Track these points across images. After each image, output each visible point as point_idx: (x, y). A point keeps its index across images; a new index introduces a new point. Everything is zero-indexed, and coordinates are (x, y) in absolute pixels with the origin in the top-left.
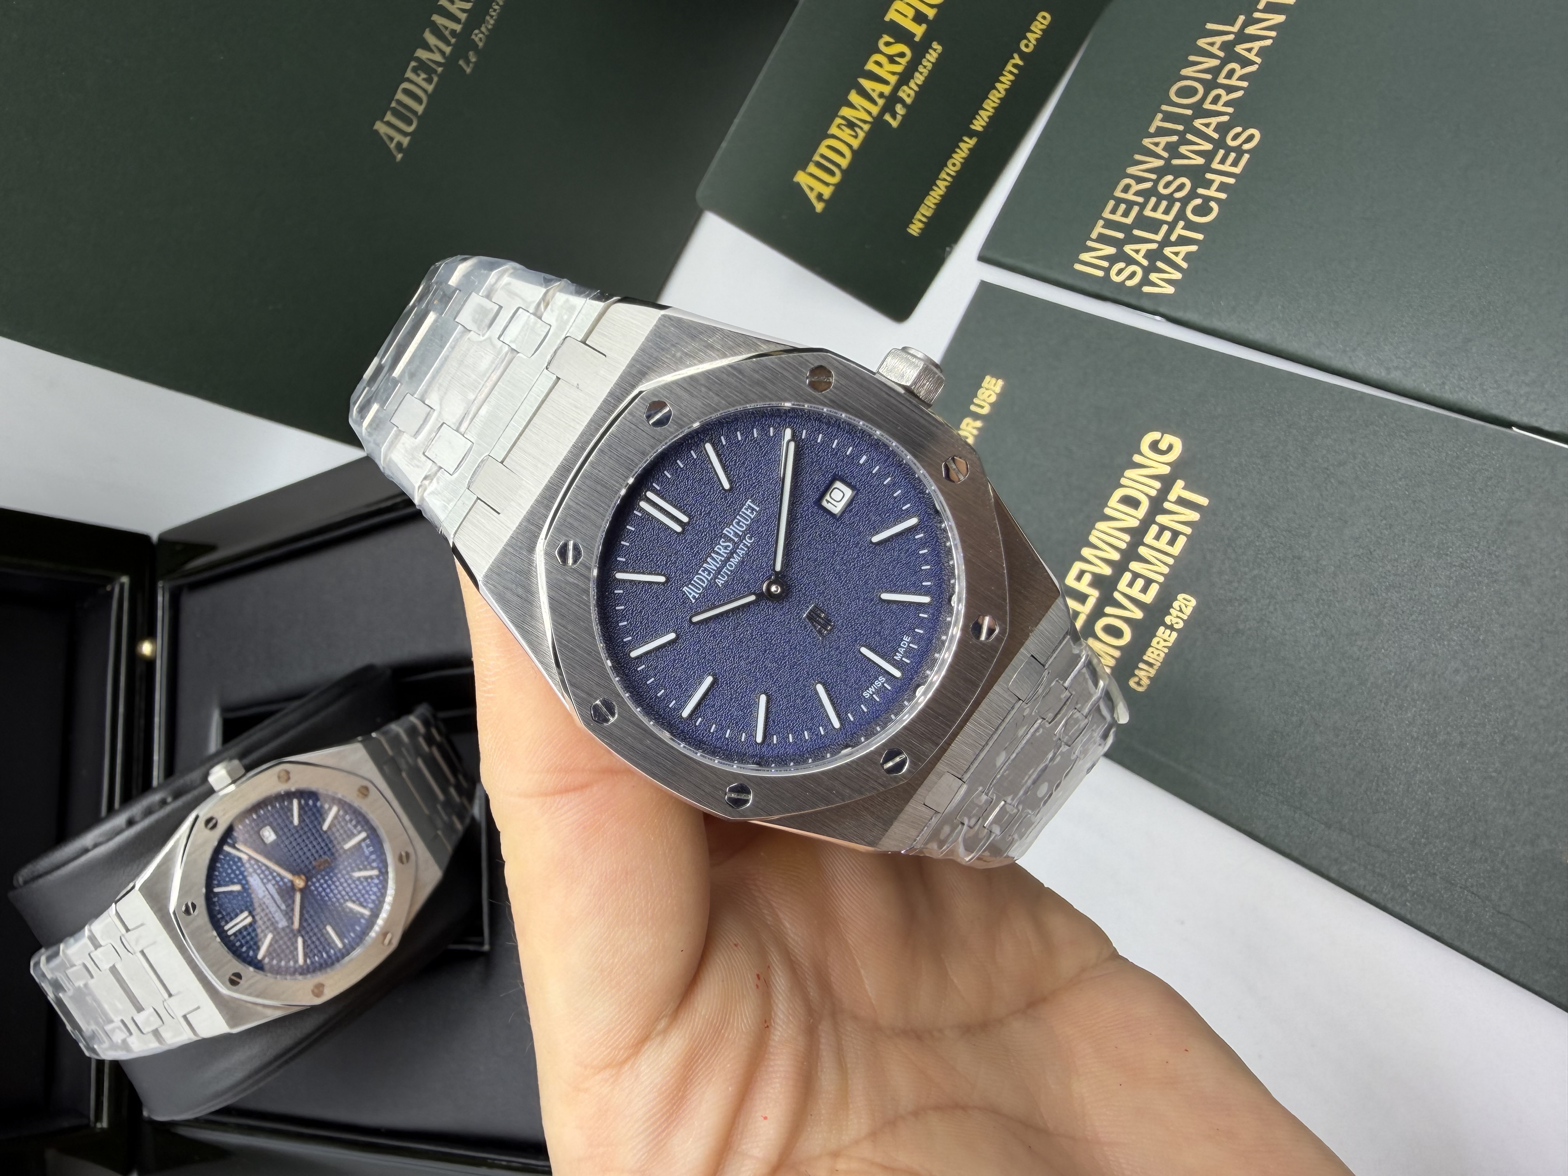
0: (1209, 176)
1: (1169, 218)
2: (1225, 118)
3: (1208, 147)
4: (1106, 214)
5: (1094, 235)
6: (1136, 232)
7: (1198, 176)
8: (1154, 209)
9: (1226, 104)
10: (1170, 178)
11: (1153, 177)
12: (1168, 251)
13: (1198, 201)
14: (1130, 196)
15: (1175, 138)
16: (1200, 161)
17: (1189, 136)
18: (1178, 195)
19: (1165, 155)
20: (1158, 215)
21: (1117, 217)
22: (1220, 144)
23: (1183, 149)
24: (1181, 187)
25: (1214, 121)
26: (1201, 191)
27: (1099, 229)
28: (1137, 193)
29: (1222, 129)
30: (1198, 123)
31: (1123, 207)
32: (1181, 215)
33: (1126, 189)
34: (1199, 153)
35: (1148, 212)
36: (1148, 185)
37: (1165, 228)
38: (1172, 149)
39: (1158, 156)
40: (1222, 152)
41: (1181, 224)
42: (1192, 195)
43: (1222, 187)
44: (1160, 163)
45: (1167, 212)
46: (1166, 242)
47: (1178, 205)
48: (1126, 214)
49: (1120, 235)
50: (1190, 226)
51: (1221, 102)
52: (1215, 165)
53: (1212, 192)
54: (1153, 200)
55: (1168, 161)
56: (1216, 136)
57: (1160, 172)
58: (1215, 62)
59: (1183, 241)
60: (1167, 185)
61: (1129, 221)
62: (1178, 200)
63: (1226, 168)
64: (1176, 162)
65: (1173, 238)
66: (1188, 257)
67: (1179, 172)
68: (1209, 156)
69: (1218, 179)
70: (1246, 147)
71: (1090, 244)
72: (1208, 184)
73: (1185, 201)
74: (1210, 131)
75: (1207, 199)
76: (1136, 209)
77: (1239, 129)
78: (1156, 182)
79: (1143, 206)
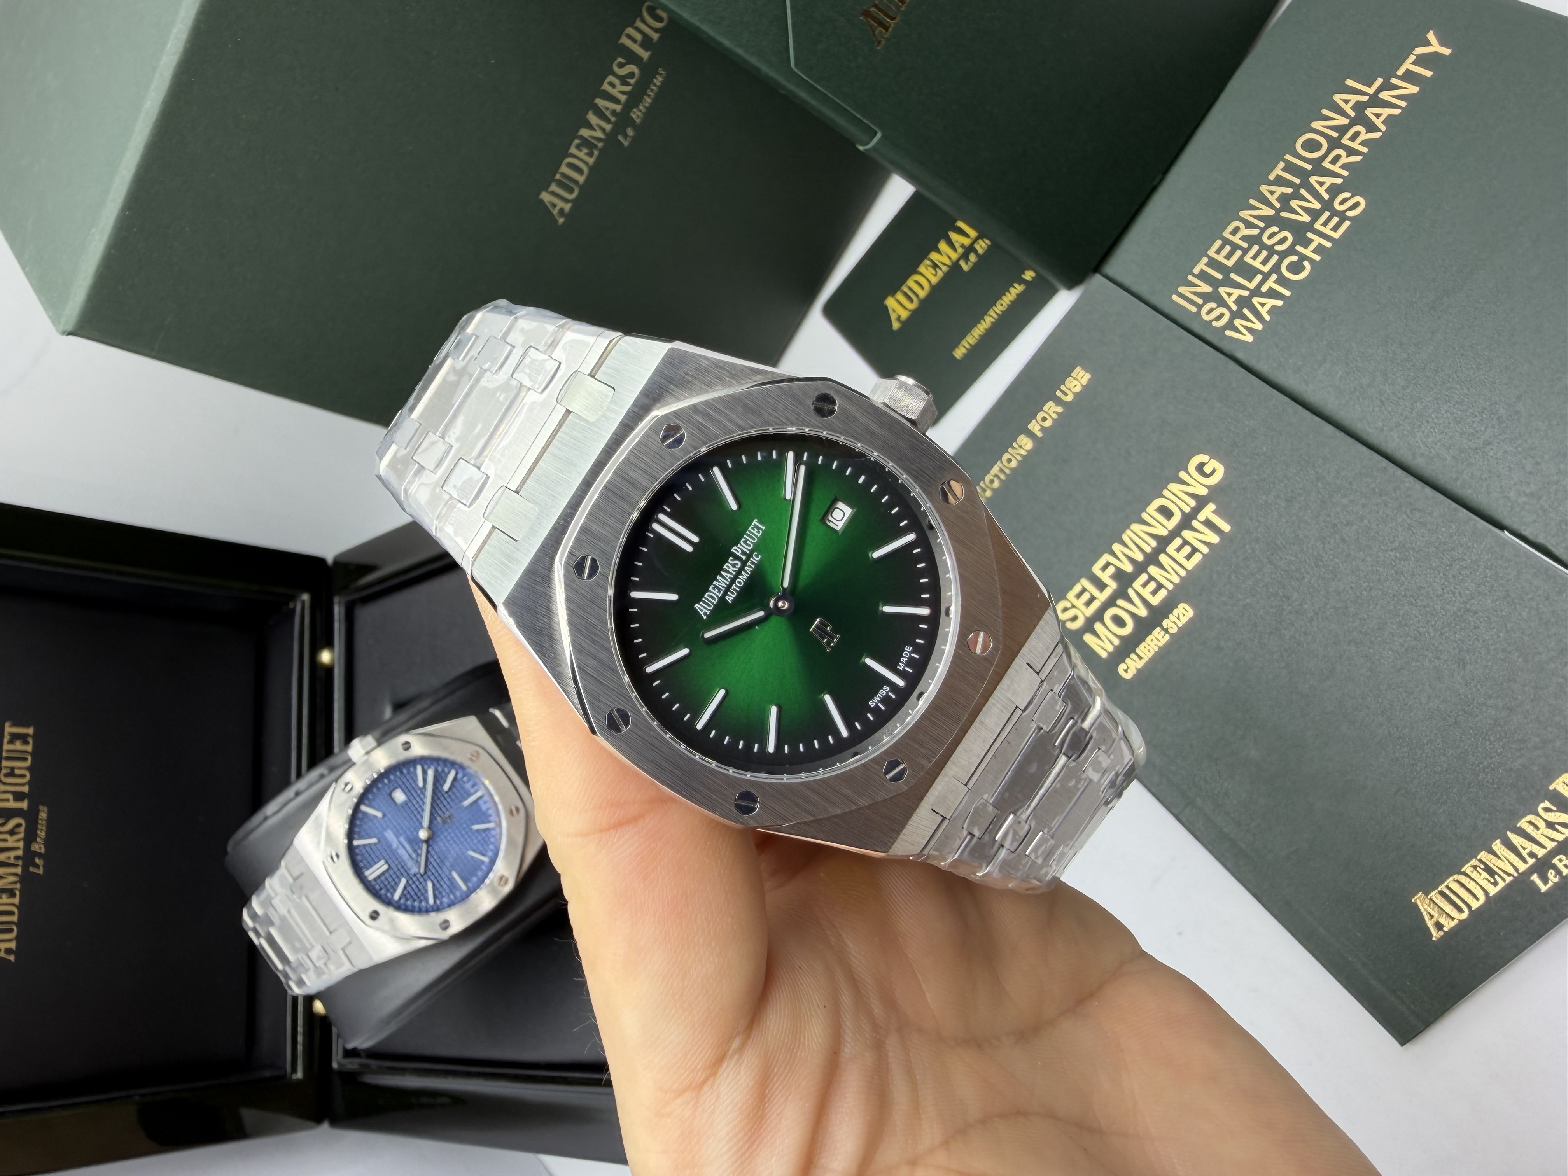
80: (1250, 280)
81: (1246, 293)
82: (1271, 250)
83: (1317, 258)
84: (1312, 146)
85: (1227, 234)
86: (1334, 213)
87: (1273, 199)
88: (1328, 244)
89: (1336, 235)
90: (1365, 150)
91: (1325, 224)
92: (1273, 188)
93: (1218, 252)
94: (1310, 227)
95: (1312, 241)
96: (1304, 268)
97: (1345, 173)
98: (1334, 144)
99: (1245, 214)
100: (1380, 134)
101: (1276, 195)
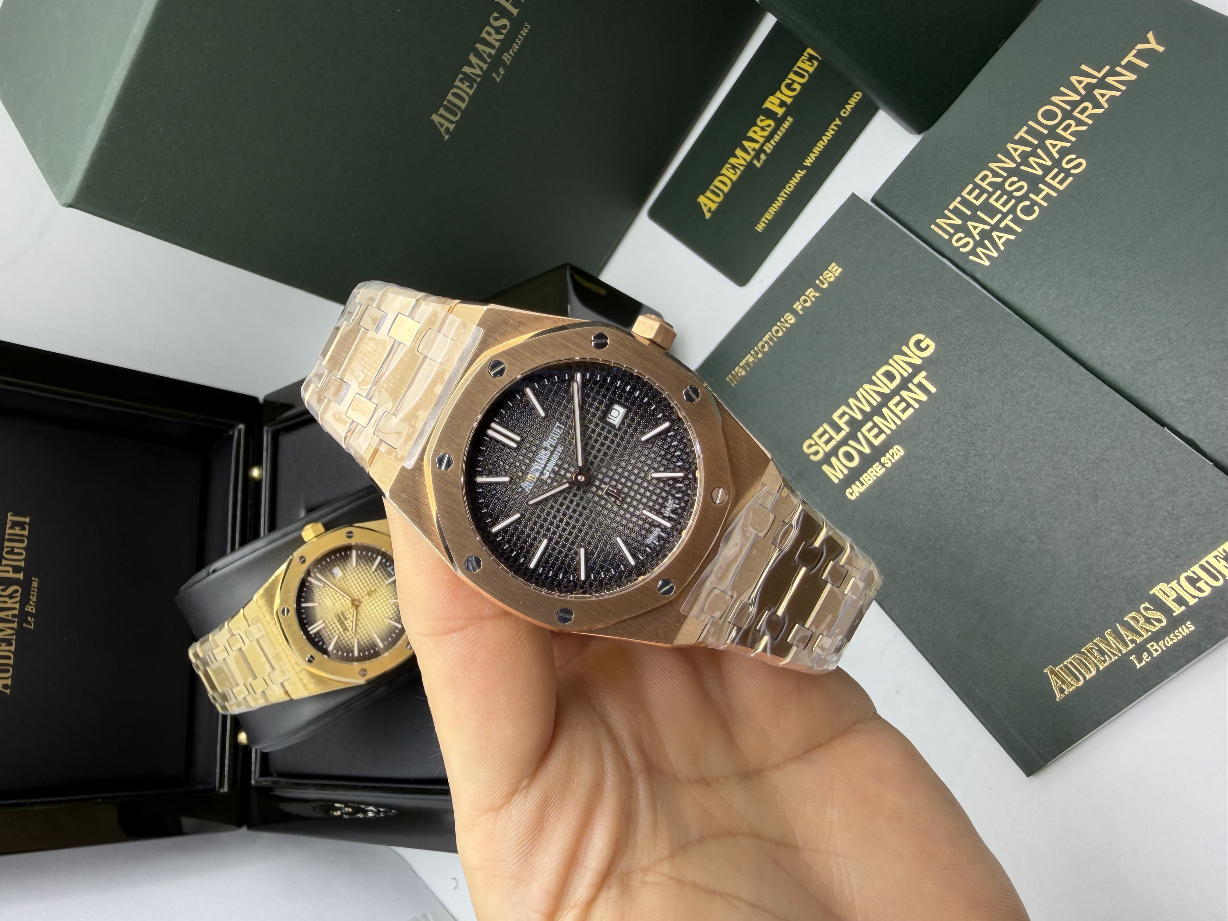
0: (1041, 186)
1: (1005, 210)
2: (1068, 145)
3: (1049, 163)
5: (951, 207)
6: (979, 213)
7: (1034, 182)
8: (997, 200)
9: (1072, 134)
10: (1015, 179)
11: (1005, 174)
12: (994, 234)
13: (1028, 203)
14: (984, 185)
15: (1029, 149)
16: (1040, 172)
17: (1039, 151)
18: (1016, 194)
19: (1019, 160)
20: (998, 205)
21: (971, 198)
22: (1057, 163)
23: (1032, 160)
24: (1020, 188)
25: (1060, 144)
26: (1032, 195)
27: (956, 203)
29: (1063, 152)
30: (1048, 142)
31: (977, 191)
32: (1013, 210)
33: (984, 179)
34: (1040, 165)
35: (992, 201)
36: (999, 180)
37: (999, 216)
38: (1025, 156)
39: (1013, 159)
40: (1056, 170)
41: (1011, 216)
42: (1025, 197)
43: (1047, 198)
44: (1012, 165)
45: (1004, 205)
46: (996, 227)
47: (1013, 201)
48: (977, 198)
49: (969, 213)
50: (1016, 220)
51: (1069, 132)
52: (1048, 179)
53: (1038, 199)
54: (999, 192)
55: (1019, 165)
56: (1057, 156)
57: (1011, 172)
58: (1076, 98)
59: (1008, 230)
61: (978, 203)
62: (1015, 198)
63: (1055, 183)
64: (1023, 168)
65: (1002, 225)
66: (1007, 243)
67: (1023, 176)
68: (1047, 170)
69: (1047, 190)
70: (1073, 171)
71: (946, 212)
72: (1038, 192)
74: (1054, 151)
75: (1034, 203)
76: (985, 196)
77: (1073, 156)
78: (1005, 179)
79: (990, 195)
83: (1045, 204)
84: (1049, 115)
86: (1062, 170)
87: (1016, 155)
88: (1055, 194)
89: (1061, 188)
90: (1090, 122)
91: (1053, 178)
92: (1016, 146)
93: (970, 193)
94: (1041, 179)
95: (1042, 190)
96: (1034, 211)
97: (1073, 139)
98: (1067, 115)
99: (993, 165)
100: (1103, 110)
101: (1018, 152)
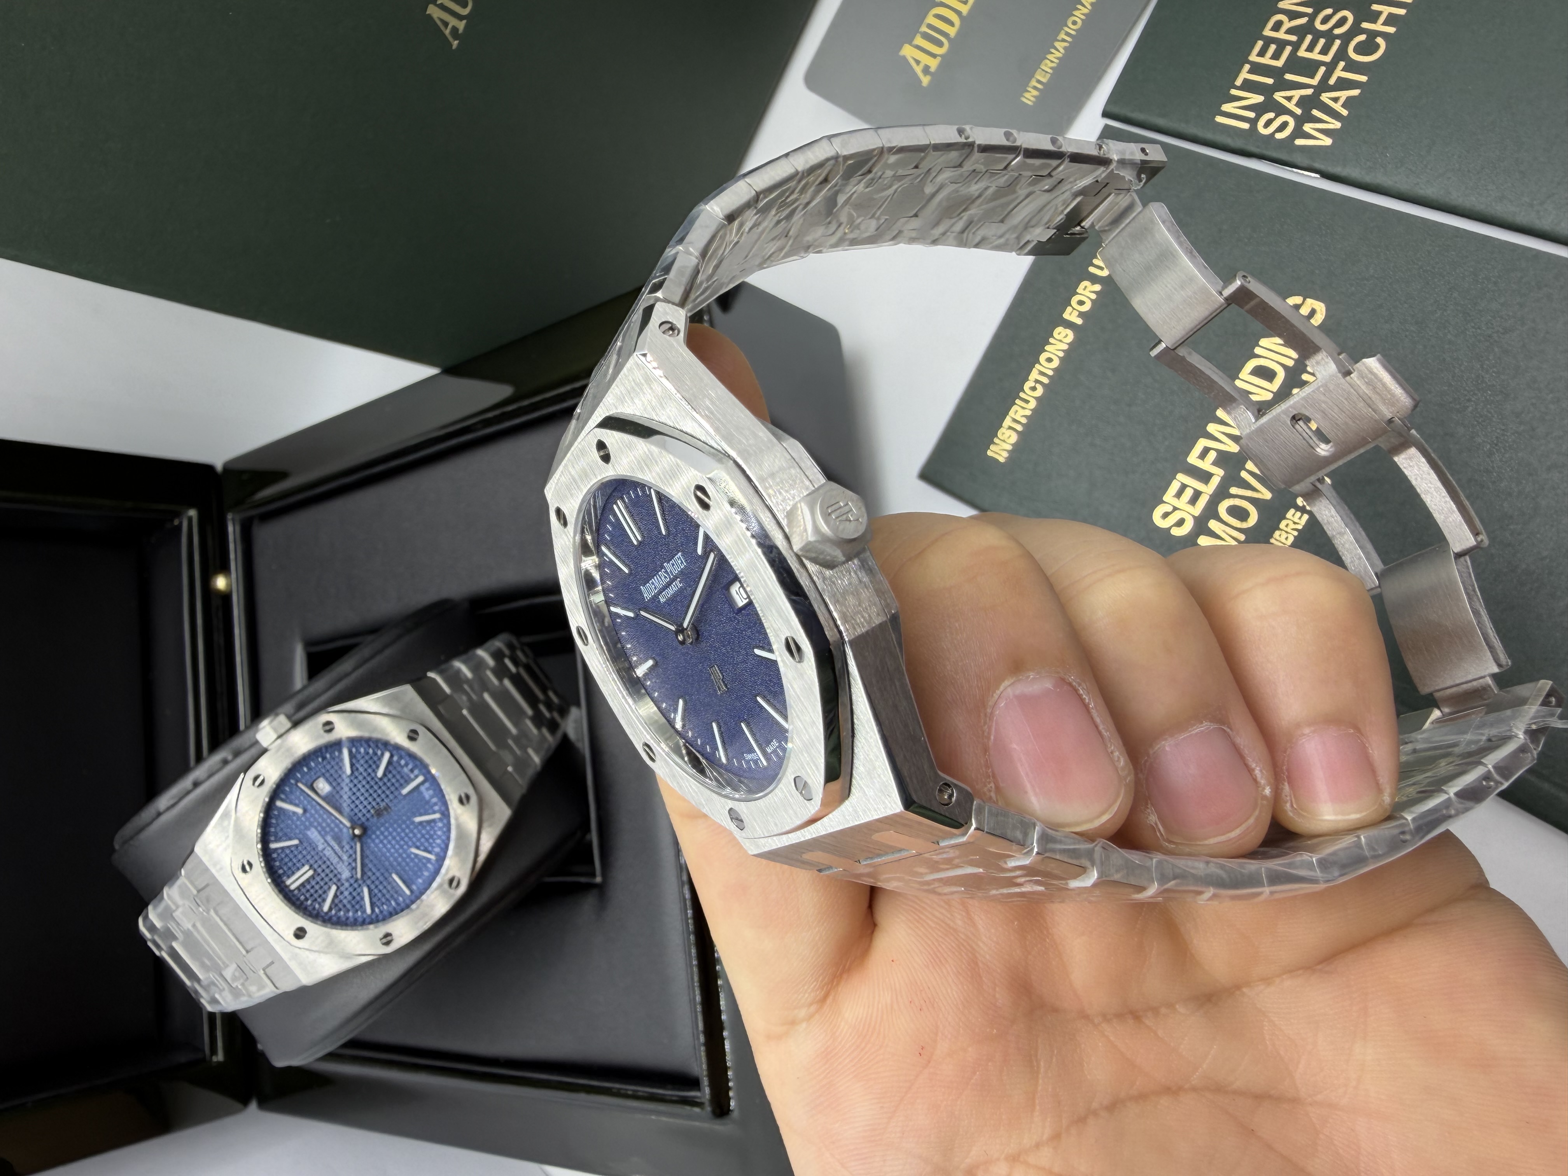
4: (1253, 57)
28: (1289, 31)
60: (1325, 21)
73: (1346, 38)
80: (1312, 77)
81: (1309, 92)
82: (1330, 37)
85: (1267, 32)
